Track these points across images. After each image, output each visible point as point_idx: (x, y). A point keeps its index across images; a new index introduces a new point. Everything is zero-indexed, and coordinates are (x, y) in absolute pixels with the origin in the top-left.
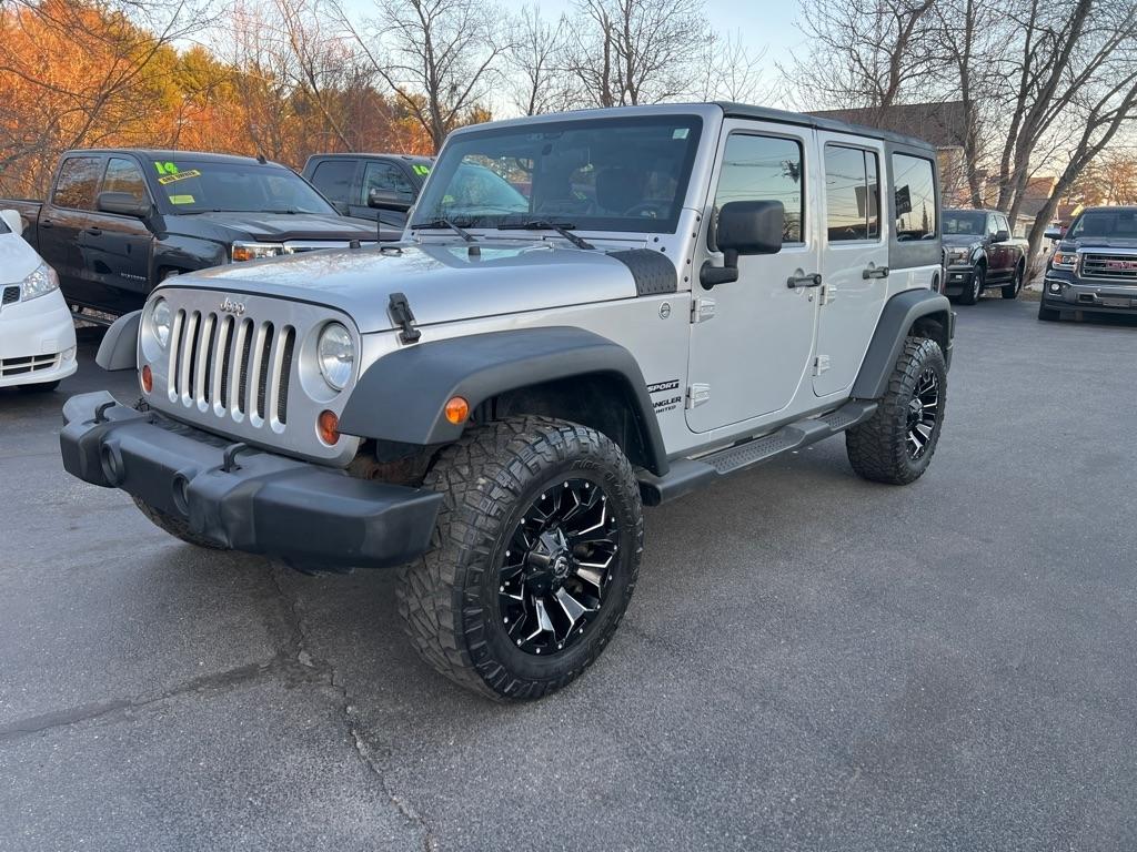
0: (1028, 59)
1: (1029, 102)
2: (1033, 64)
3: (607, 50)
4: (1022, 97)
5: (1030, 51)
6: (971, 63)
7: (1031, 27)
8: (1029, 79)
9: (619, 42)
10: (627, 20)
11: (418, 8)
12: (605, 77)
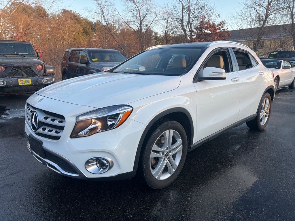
3: (183, 13)
9: (187, 11)
10: (189, 4)
11: (137, 6)
12: (182, 21)
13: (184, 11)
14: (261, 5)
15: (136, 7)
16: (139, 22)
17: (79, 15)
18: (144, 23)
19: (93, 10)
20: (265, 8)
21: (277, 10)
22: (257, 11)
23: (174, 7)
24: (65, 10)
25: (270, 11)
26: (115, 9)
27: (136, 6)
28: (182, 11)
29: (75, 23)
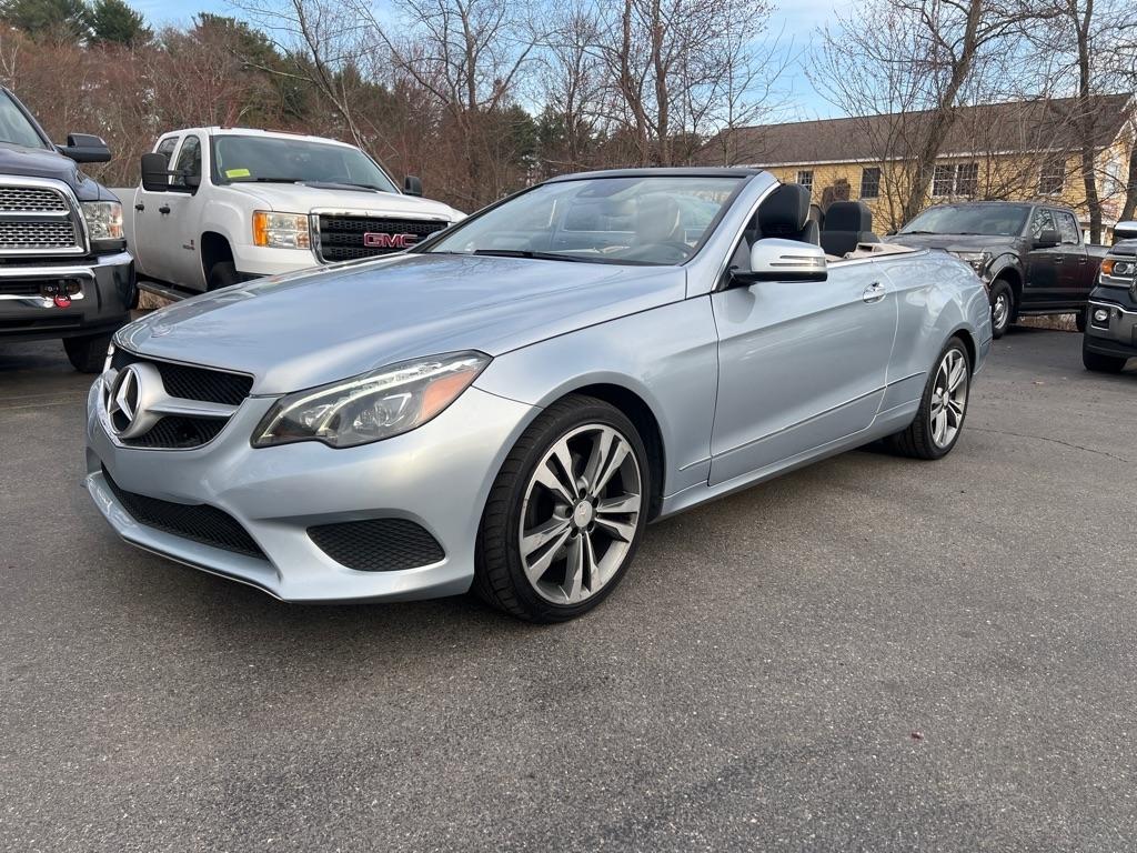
29: (249, 70)
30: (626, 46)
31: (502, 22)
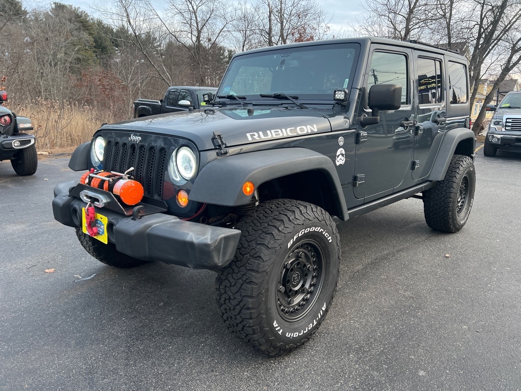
0: (482, 20)
1: (482, 41)
2: (485, 22)
3: (270, 20)
4: (479, 39)
5: (483, 15)
6: (452, 22)
7: (484, 4)
8: (482, 30)
10: (281, 5)
11: (191, 3)
12: (269, 33)
13: (273, 17)
14: (397, 13)
15: (190, 6)
16: (195, 33)
17: (87, 15)
18: (204, 35)
19: (109, 9)
20: (405, 17)
21: (425, 21)
22: (391, 22)
23: (257, 9)
24: (58, 3)
25: (412, 23)
26: (151, 7)
27: (188, 3)
28: (270, 16)
29: (78, 29)
30: (270, 29)
31: (212, 15)
